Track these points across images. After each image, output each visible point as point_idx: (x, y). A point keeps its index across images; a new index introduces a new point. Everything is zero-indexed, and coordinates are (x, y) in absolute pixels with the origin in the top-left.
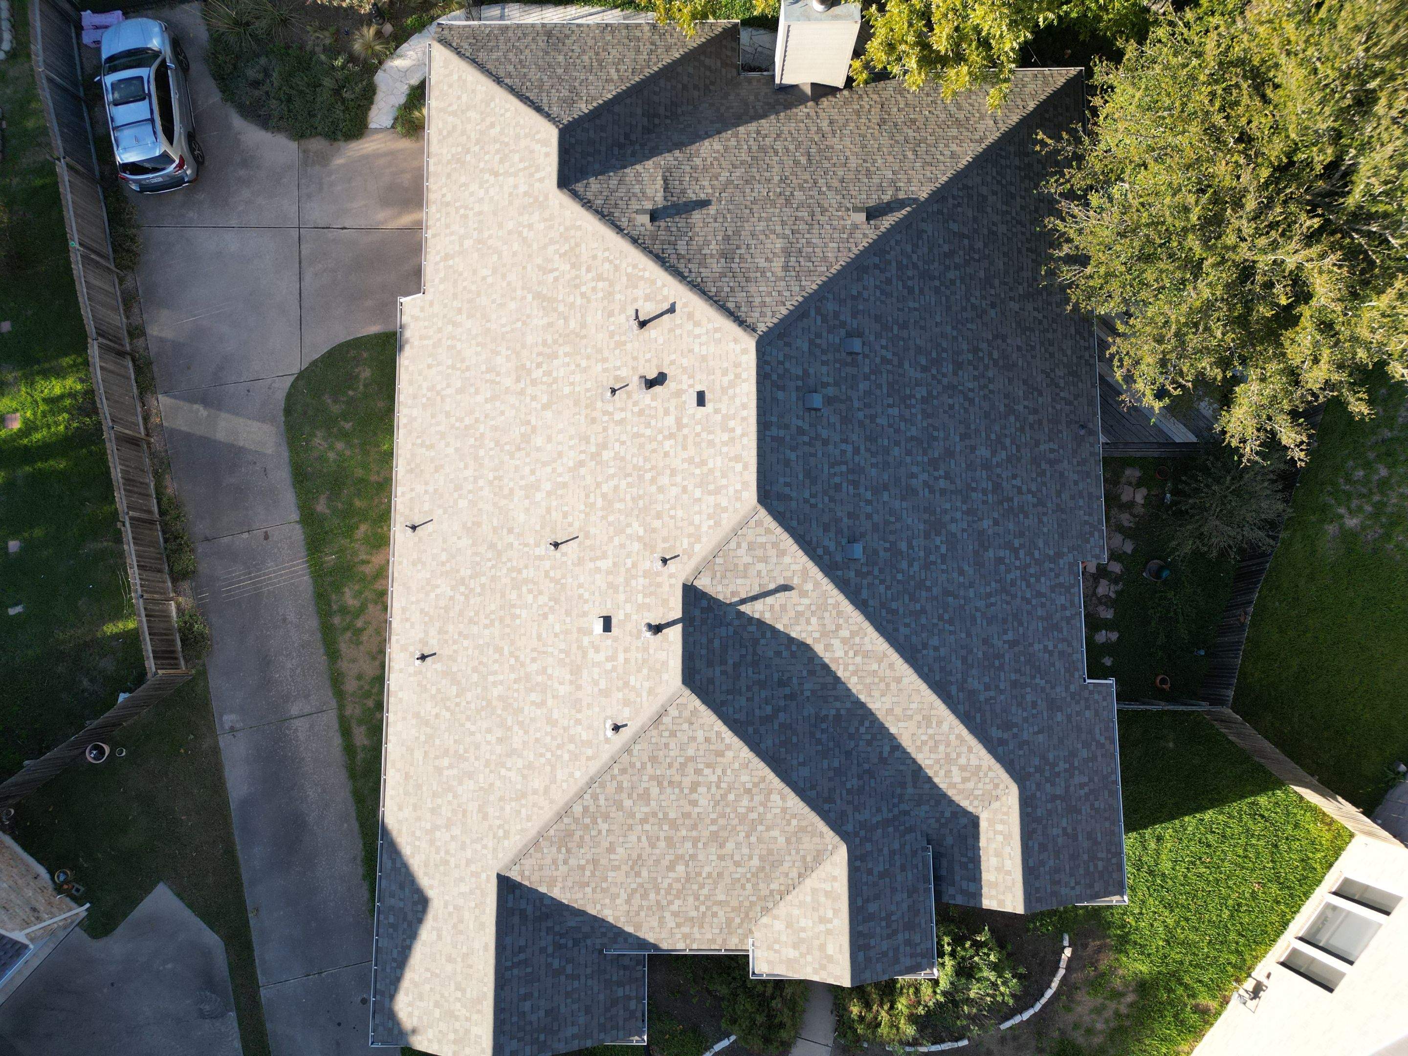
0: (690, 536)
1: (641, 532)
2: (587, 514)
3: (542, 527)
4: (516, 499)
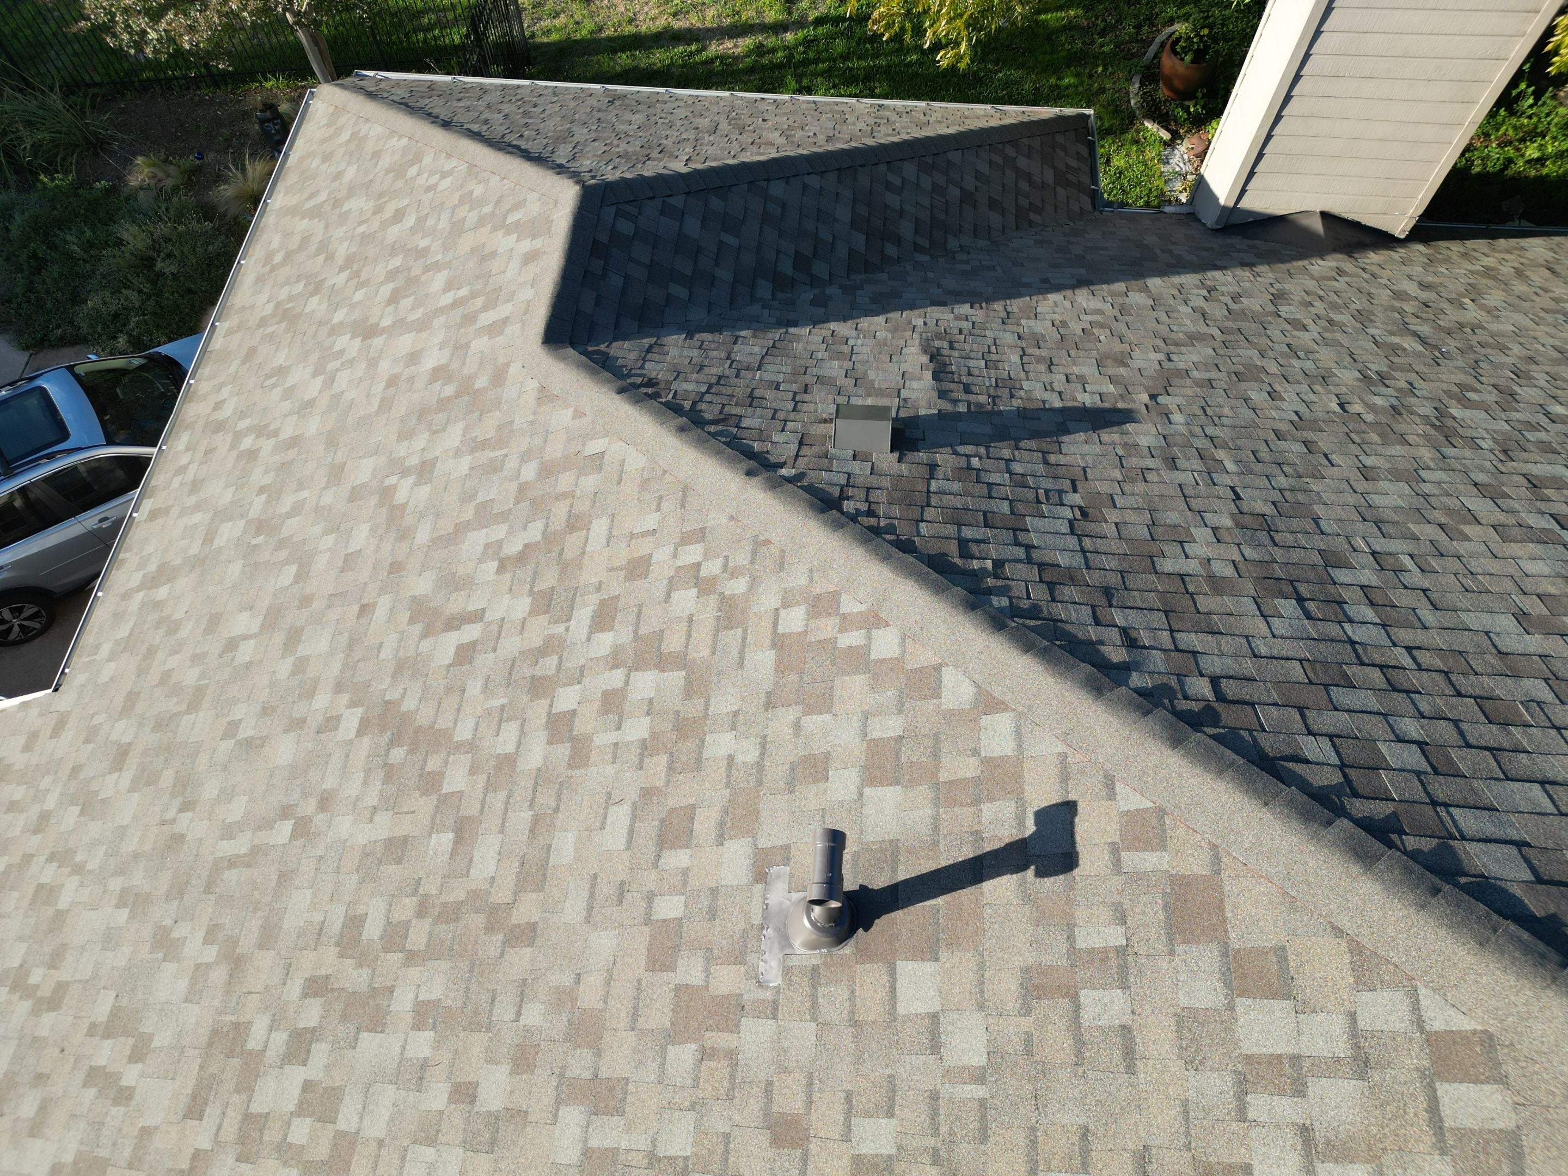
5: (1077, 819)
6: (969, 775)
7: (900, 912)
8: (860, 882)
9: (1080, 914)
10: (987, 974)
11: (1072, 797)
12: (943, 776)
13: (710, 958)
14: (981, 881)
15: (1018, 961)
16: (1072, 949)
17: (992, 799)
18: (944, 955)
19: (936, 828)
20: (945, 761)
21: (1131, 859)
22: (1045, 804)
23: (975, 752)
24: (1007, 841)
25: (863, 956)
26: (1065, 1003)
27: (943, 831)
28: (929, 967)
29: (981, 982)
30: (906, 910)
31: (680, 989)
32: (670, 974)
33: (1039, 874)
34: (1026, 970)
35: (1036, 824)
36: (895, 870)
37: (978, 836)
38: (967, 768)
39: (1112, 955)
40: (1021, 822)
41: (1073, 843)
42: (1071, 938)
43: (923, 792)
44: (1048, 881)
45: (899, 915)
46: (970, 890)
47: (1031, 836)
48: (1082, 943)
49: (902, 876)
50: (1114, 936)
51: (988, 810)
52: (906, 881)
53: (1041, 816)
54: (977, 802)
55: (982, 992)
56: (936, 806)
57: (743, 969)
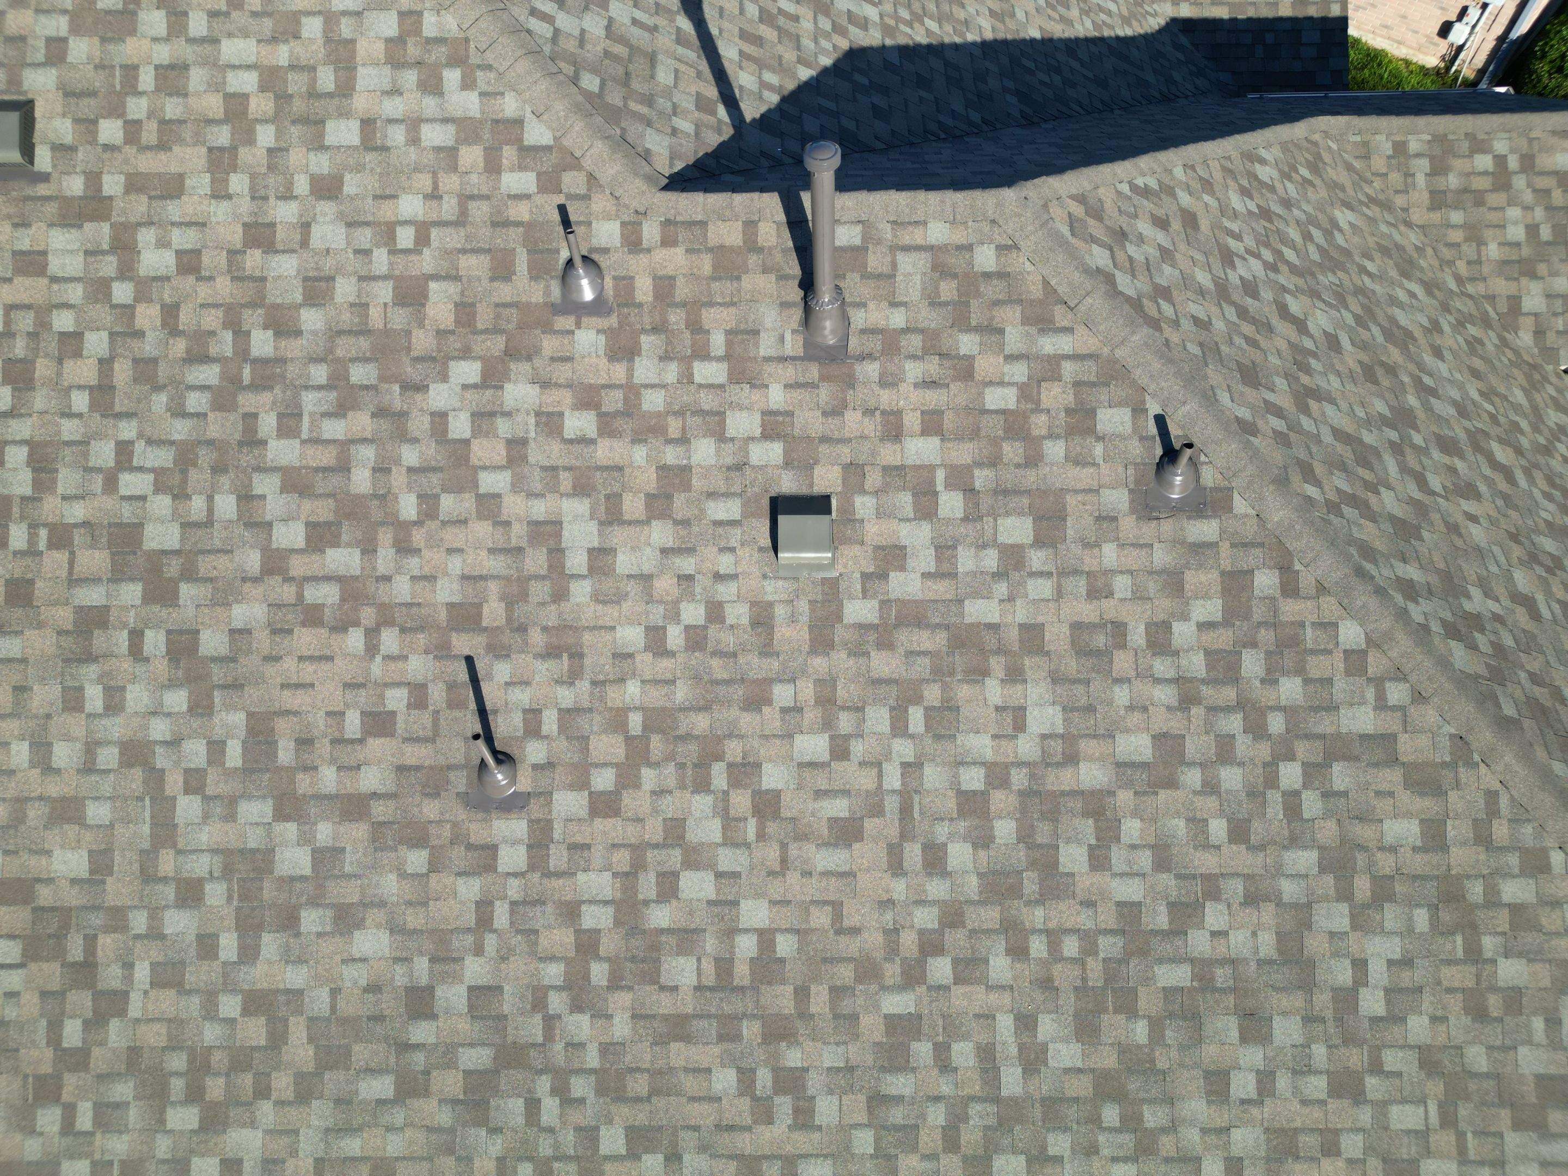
0: (493, 167)
1: (468, 371)
2: (386, 617)
3: (418, 837)
4: (295, 977)
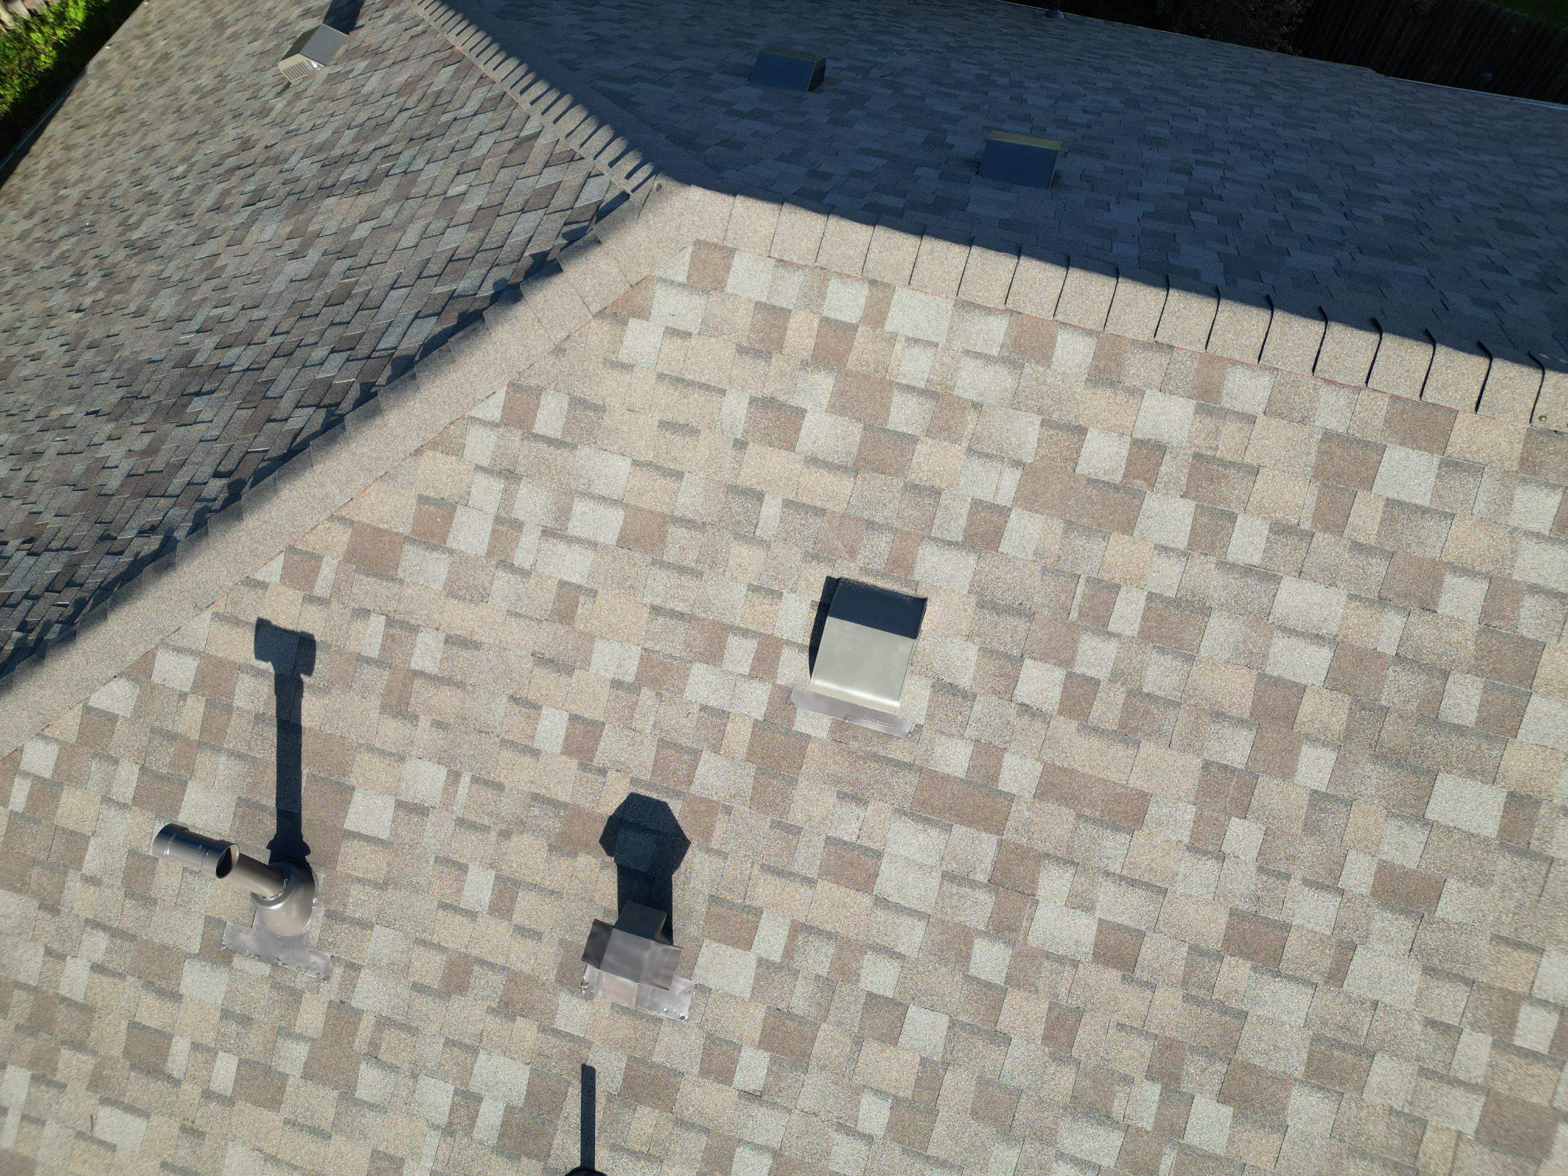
5: (274, 623)
6: (202, 710)
7: (304, 813)
8: (264, 847)
9: (352, 646)
10: (378, 745)
11: (254, 620)
12: (195, 736)
13: (286, 1032)
14: (300, 727)
15: (374, 714)
16: (378, 663)
17: (231, 695)
18: (352, 781)
19: (239, 756)
20: (180, 729)
21: (321, 589)
22: (252, 647)
23: (183, 696)
24: (273, 692)
25: (331, 859)
26: (418, 683)
27: (244, 750)
28: (358, 797)
29: (382, 753)
30: (303, 807)
31: (307, 1075)
32: (290, 1082)
33: (309, 672)
34: (384, 708)
35: (266, 660)
36: (264, 808)
37: (259, 718)
38: (195, 709)
39: (392, 631)
40: (259, 673)
41: (293, 633)
42: (369, 661)
43: (203, 760)
44: (318, 666)
45: (306, 815)
46: (304, 738)
47: (275, 668)
48: (375, 653)
49: (271, 802)
50: (377, 624)
51: (240, 701)
52: (278, 799)
53: (260, 653)
54: (229, 709)
55: (391, 754)
56: (219, 751)
57: (307, 995)
